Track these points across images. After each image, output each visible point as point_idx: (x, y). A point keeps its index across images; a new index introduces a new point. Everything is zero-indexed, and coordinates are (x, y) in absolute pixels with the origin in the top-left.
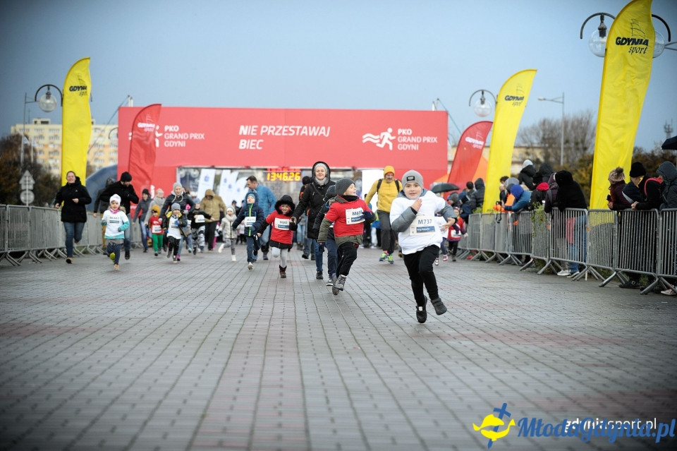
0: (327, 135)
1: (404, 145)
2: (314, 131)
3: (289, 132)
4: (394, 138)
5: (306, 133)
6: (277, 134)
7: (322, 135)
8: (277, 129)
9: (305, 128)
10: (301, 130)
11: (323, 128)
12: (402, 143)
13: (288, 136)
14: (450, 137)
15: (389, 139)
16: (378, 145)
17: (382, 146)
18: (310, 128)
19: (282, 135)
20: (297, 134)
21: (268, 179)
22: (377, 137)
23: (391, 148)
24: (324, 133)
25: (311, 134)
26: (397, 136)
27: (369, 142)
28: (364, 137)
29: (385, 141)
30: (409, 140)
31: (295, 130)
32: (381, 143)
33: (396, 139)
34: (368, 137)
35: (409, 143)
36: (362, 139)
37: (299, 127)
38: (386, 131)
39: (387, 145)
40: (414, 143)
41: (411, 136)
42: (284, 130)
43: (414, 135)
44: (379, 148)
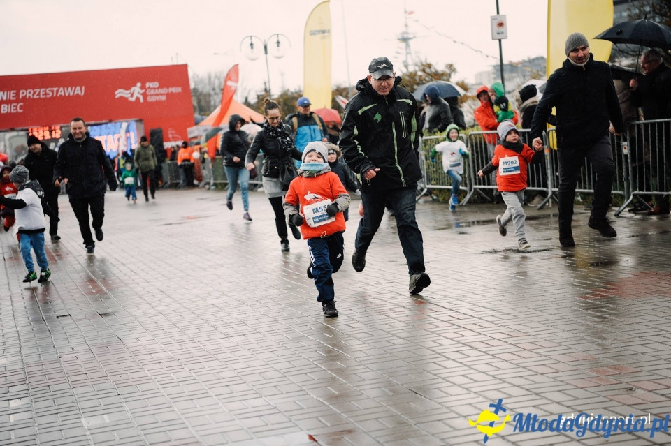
0: (83, 94)
1: (153, 97)
2: (69, 92)
3: (46, 94)
4: (143, 91)
5: (63, 93)
6: (35, 97)
7: (78, 94)
8: (35, 93)
9: (61, 89)
10: (57, 91)
11: (78, 88)
12: (152, 95)
13: (46, 98)
15: (139, 93)
16: (130, 99)
17: (133, 99)
18: (66, 89)
19: (40, 98)
20: (55, 95)
22: (128, 92)
23: (142, 100)
24: (79, 92)
25: (67, 94)
26: (146, 89)
27: (121, 97)
28: (116, 92)
29: (136, 95)
30: (157, 93)
31: (52, 91)
32: (132, 96)
33: (145, 92)
34: (120, 93)
35: (157, 95)
36: (115, 95)
37: (55, 89)
38: (135, 85)
39: (138, 99)
40: (162, 94)
41: (158, 88)
42: (42, 93)
43: (160, 87)
44: (131, 102)
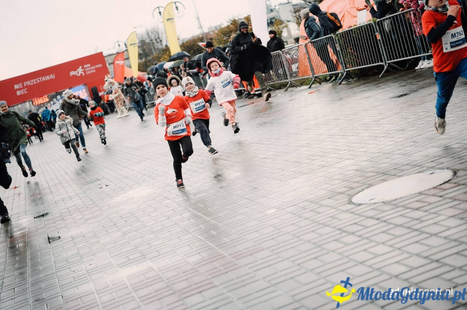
0: (54, 78)
2: (48, 78)
3: (37, 82)
4: (83, 70)
5: (44, 79)
6: (32, 84)
7: (52, 78)
8: (31, 82)
9: (43, 77)
10: (42, 79)
11: (51, 75)
12: (88, 71)
13: (37, 84)
14: (106, 62)
16: (78, 75)
17: (79, 75)
18: (45, 77)
19: (34, 84)
20: (41, 81)
21: (34, 104)
22: (76, 72)
23: (83, 74)
26: (84, 69)
27: (73, 75)
28: (70, 73)
29: (80, 72)
30: (90, 69)
31: (39, 79)
32: (78, 73)
34: (72, 73)
35: (90, 70)
36: (70, 75)
37: (40, 78)
38: (79, 68)
39: (81, 74)
40: (93, 69)
42: (34, 82)
43: (91, 66)
44: (78, 76)
